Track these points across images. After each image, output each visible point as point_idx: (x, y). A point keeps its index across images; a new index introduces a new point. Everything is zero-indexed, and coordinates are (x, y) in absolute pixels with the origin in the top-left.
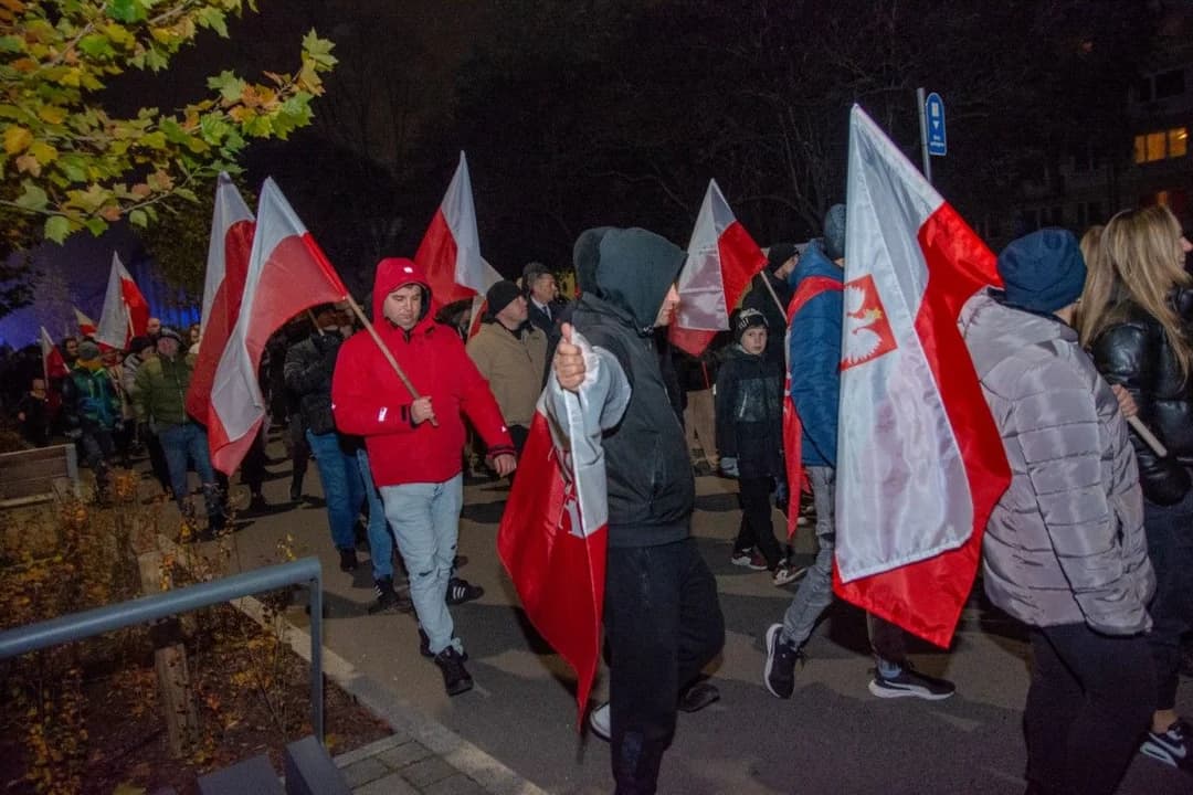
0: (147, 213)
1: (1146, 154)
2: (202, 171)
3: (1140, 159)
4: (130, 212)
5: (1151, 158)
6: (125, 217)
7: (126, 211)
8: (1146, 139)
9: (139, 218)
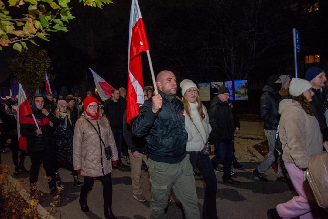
0: (22, 45)
1: (309, 61)
2: (50, 28)
3: (307, 62)
4: (14, 43)
5: (310, 62)
6: (11, 45)
7: (12, 43)
8: (308, 57)
9: (18, 47)
